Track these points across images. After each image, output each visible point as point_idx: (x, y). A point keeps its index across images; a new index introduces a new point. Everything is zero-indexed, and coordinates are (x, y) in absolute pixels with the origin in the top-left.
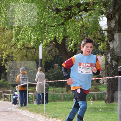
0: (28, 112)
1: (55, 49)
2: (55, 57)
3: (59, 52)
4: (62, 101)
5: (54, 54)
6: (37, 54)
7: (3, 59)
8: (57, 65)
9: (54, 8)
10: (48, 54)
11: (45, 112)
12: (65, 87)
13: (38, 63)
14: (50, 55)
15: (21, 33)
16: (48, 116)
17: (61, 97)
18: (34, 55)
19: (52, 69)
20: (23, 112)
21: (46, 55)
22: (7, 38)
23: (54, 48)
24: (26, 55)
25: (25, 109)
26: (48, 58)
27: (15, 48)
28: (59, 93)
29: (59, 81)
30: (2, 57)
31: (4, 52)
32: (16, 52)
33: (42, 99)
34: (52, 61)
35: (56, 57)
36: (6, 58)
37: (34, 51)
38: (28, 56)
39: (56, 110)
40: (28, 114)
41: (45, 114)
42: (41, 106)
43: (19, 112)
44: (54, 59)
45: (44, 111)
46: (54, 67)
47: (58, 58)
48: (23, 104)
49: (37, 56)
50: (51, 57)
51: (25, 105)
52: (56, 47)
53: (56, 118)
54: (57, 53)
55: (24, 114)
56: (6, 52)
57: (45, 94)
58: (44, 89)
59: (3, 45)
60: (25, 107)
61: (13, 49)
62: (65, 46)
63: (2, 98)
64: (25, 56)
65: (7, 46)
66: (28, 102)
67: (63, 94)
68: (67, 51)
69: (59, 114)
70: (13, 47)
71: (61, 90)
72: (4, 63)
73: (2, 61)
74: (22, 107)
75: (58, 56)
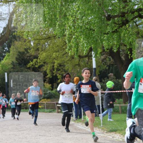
0: (84, 125)
1: (109, 58)
2: (109, 66)
3: (114, 61)
4: (119, 113)
5: (109, 63)
6: (90, 63)
7: (54, 68)
8: (112, 74)
9: (106, 14)
10: (102, 62)
11: (102, 126)
12: (122, 99)
13: (92, 72)
14: (104, 64)
15: (73, 41)
16: (105, 130)
17: (119, 110)
18: (87, 64)
19: (106, 79)
20: (78, 125)
21: (99, 64)
22: (58, 46)
23: (108, 56)
24: (79, 64)
25: (80, 122)
26: (102, 67)
27: (67, 57)
28: (116, 105)
29: (115, 92)
30: (53, 66)
31: (56, 61)
32: (67, 61)
33: (98, 111)
34: (106, 70)
35: (111, 66)
36: (58, 67)
37: (87, 60)
38: (80, 65)
39: (114, 123)
40: (84, 127)
41: (102, 128)
42: (97, 119)
43: (74, 125)
44: (109, 68)
45: (102, 124)
46: (109, 77)
47: (112, 68)
48: (78, 117)
49: (90, 65)
50: (105, 66)
51: (81, 117)
52: (110, 56)
53: (114, 132)
54: (111, 62)
55: (80, 127)
56: (58, 61)
57: (101, 105)
58: (99, 100)
59: (55, 53)
60: (80, 120)
61: (65, 58)
62: (120, 55)
63: (56, 109)
64: (77, 65)
65: (58, 55)
66: (83, 115)
67: (120, 106)
68: (122, 59)
69: (118, 127)
70: (65, 55)
71: (118, 101)
72: (56, 72)
73: (54, 70)
74: (77, 119)
75: (113, 65)
